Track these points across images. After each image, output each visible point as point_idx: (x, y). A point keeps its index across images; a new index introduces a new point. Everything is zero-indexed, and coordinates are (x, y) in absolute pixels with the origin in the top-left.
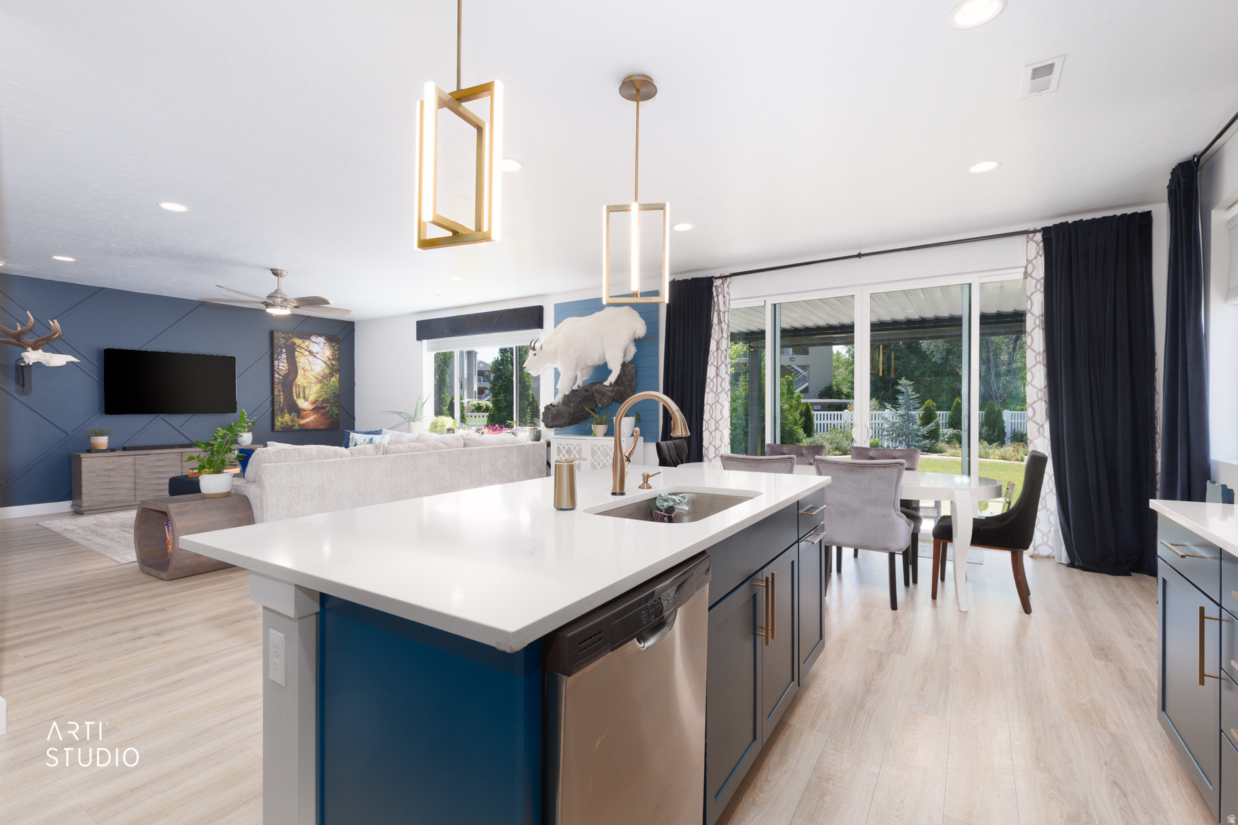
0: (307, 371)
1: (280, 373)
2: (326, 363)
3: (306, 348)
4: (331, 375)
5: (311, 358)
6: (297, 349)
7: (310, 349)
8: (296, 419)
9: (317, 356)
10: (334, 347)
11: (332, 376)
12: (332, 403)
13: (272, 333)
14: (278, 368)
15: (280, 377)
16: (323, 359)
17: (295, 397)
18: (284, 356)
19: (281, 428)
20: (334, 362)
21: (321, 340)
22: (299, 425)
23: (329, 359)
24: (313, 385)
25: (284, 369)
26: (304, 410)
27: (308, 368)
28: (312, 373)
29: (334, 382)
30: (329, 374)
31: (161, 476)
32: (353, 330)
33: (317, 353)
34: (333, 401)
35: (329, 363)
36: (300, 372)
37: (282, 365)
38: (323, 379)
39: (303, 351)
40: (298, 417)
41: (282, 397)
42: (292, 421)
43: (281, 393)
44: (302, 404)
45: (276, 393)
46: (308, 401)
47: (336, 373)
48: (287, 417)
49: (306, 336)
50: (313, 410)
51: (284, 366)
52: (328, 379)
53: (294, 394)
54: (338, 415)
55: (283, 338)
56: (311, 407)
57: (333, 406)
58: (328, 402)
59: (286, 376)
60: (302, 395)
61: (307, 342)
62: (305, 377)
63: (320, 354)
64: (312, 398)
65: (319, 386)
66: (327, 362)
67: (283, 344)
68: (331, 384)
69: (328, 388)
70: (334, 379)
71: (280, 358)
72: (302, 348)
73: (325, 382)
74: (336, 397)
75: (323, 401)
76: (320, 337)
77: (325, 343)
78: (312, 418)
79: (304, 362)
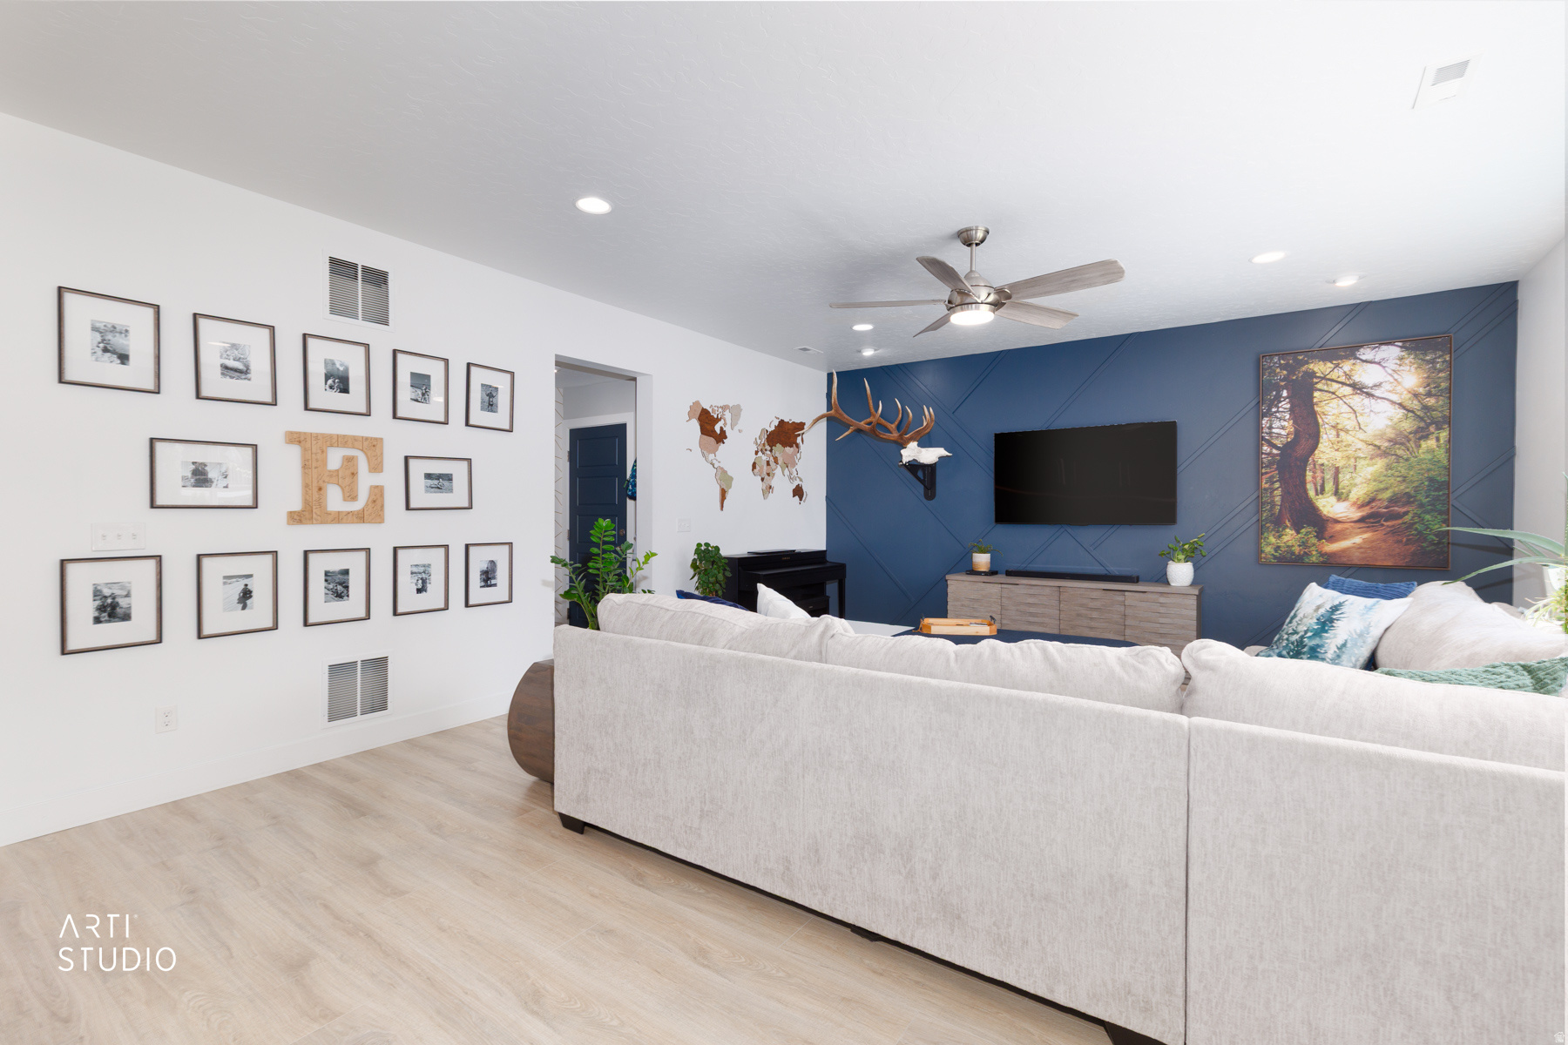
0: (1347, 431)
1: (1275, 442)
2: (1401, 405)
3: (1342, 379)
4: (1421, 434)
5: (1358, 401)
6: (1319, 386)
7: (1356, 378)
8: (1314, 540)
9: (1377, 393)
10: (1433, 362)
11: (1426, 437)
12: (1422, 506)
13: (1257, 363)
14: (1270, 433)
15: (1275, 451)
16: (1395, 398)
17: (1312, 493)
18: (1285, 405)
19: (1275, 557)
20: (1431, 401)
21: (1392, 352)
22: (1322, 554)
23: (1416, 395)
24: (1361, 463)
25: (1283, 432)
26: (1336, 521)
27: (1349, 423)
28: (1361, 435)
29: (1430, 451)
30: (1415, 432)
32: (1514, 304)
33: (1378, 386)
34: (1425, 501)
35: (1415, 405)
36: (1327, 436)
37: (1281, 426)
38: (1393, 447)
39: (1335, 386)
40: (1320, 536)
41: (1278, 492)
42: (1304, 544)
43: (1278, 485)
44: (1329, 506)
45: (1265, 484)
46: (1346, 499)
47: (1439, 428)
48: (1290, 537)
49: (1348, 350)
50: (1362, 520)
51: (1283, 428)
52: (1412, 444)
53: (1310, 487)
54: (1443, 535)
55: (1282, 367)
56: (1357, 515)
57: (1428, 512)
58: (1408, 503)
59: (1288, 448)
60: (1329, 486)
61: (1347, 366)
62: (1338, 445)
63: (1387, 386)
64: (1359, 492)
65: (1380, 464)
66: (1408, 404)
67: (1281, 380)
68: (1422, 456)
69: (1410, 468)
70: (1431, 443)
71: (1274, 410)
72: (1332, 380)
73: (1400, 452)
74: (1437, 490)
75: (1394, 500)
76: (1384, 347)
77: (1401, 359)
78: (1358, 540)
79: (1336, 412)
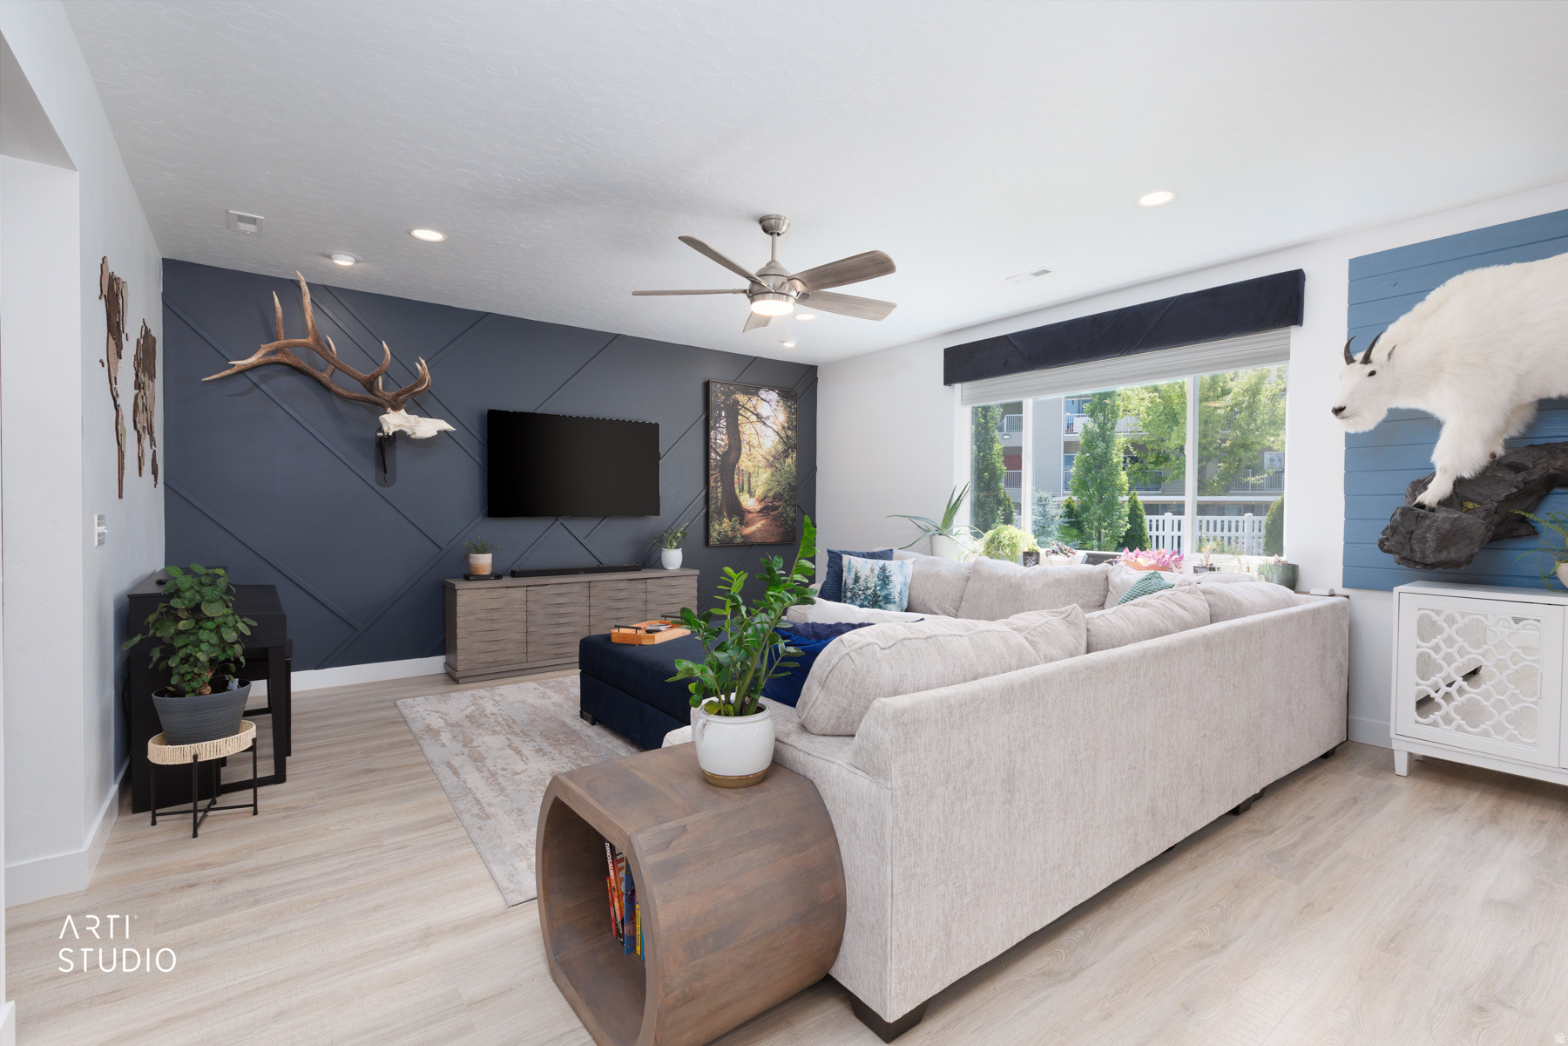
0: (754, 447)
1: (719, 450)
2: (779, 435)
3: (752, 409)
4: (786, 454)
5: (759, 426)
6: (741, 412)
7: (758, 410)
8: (738, 526)
9: (768, 423)
10: (790, 407)
11: (787, 456)
12: (786, 501)
13: (707, 386)
14: (716, 443)
15: (718, 458)
16: (775, 428)
17: (737, 491)
18: (723, 423)
19: (718, 540)
21: (773, 396)
22: (743, 536)
23: (784, 428)
24: (761, 471)
25: (723, 444)
26: (750, 512)
27: (755, 442)
28: (761, 451)
29: (789, 466)
30: (783, 452)
31: (561, 620)
32: (815, 380)
33: (768, 418)
34: (787, 498)
35: (783, 434)
36: (745, 449)
37: (720, 439)
38: (775, 460)
39: (749, 413)
40: (741, 524)
41: (720, 490)
42: (733, 529)
43: (719, 484)
44: (749, 503)
45: (712, 484)
46: (754, 496)
47: (793, 451)
48: (726, 524)
49: (752, 390)
50: (761, 511)
52: (782, 460)
53: (736, 486)
54: (794, 520)
55: (723, 393)
56: (759, 507)
57: (787, 506)
58: (781, 499)
59: (725, 455)
60: (746, 487)
61: (754, 400)
62: (751, 457)
63: (772, 419)
64: (760, 491)
65: (769, 471)
66: (780, 432)
67: (722, 403)
68: (786, 469)
69: (781, 476)
70: (789, 461)
71: (718, 425)
72: (747, 409)
73: (777, 465)
74: (792, 491)
75: (774, 498)
76: (771, 392)
77: (778, 402)
78: (759, 525)
79: (748, 432)
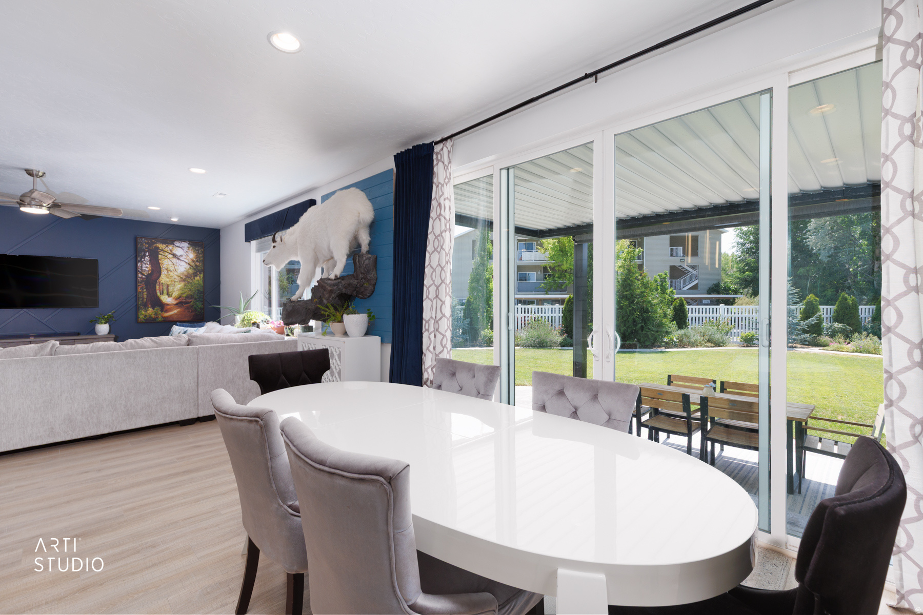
0: (171, 271)
1: (143, 273)
2: (189, 264)
3: (169, 251)
4: (195, 275)
5: (174, 260)
6: (161, 253)
7: (174, 252)
8: (160, 312)
9: (181, 258)
10: (198, 250)
11: (196, 276)
12: (196, 299)
13: (135, 239)
14: (142, 269)
15: (143, 277)
16: (187, 261)
17: (159, 294)
18: (147, 258)
19: (144, 320)
20: (198, 264)
21: (185, 244)
22: (163, 317)
23: (193, 261)
24: (176, 283)
25: (147, 269)
26: (168, 305)
27: (172, 269)
28: (176, 273)
29: (198, 280)
30: (193, 274)
32: (219, 236)
33: (181, 256)
34: (197, 297)
35: (193, 264)
36: (164, 272)
37: (146, 266)
38: (186, 278)
39: (167, 254)
40: (162, 311)
41: (145, 293)
42: (156, 314)
43: (145, 290)
44: (165, 299)
45: (139, 290)
46: (171, 296)
47: (200, 273)
48: (150, 311)
49: (170, 241)
50: (177, 304)
51: (147, 267)
52: (192, 278)
53: (158, 292)
54: (201, 309)
55: (146, 243)
56: (175, 302)
57: (198, 301)
58: (192, 298)
59: (149, 276)
60: (165, 291)
61: (171, 247)
62: (168, 276)
63: (184, 256)
64: (176, 294)
65: (182, 284)
66: (191, 263)
67: (147, 248)
68: (195, 282)
69: (192, 286)
70: (198, 278)
71: (143, 260)
72: (165, 251)
73: (189, 280)
74: (200, 294)
75: (187, 297)
76: (183, 242)
77: (189, 248)
78: (175, 311)
79: (167, 263)
